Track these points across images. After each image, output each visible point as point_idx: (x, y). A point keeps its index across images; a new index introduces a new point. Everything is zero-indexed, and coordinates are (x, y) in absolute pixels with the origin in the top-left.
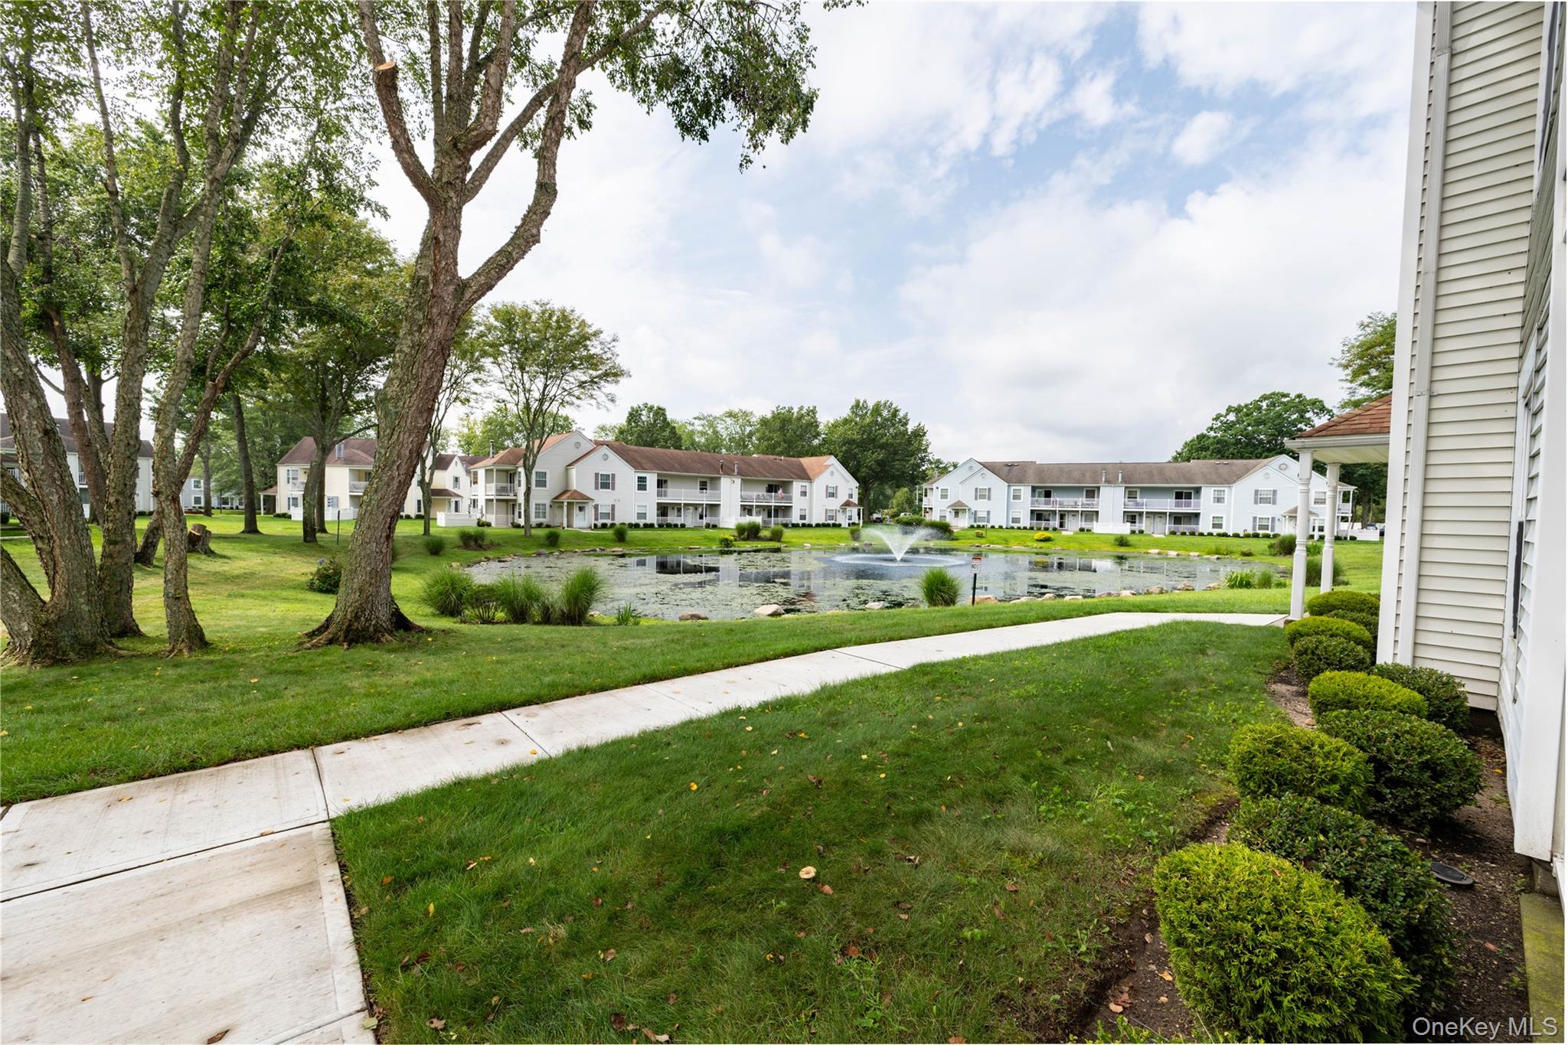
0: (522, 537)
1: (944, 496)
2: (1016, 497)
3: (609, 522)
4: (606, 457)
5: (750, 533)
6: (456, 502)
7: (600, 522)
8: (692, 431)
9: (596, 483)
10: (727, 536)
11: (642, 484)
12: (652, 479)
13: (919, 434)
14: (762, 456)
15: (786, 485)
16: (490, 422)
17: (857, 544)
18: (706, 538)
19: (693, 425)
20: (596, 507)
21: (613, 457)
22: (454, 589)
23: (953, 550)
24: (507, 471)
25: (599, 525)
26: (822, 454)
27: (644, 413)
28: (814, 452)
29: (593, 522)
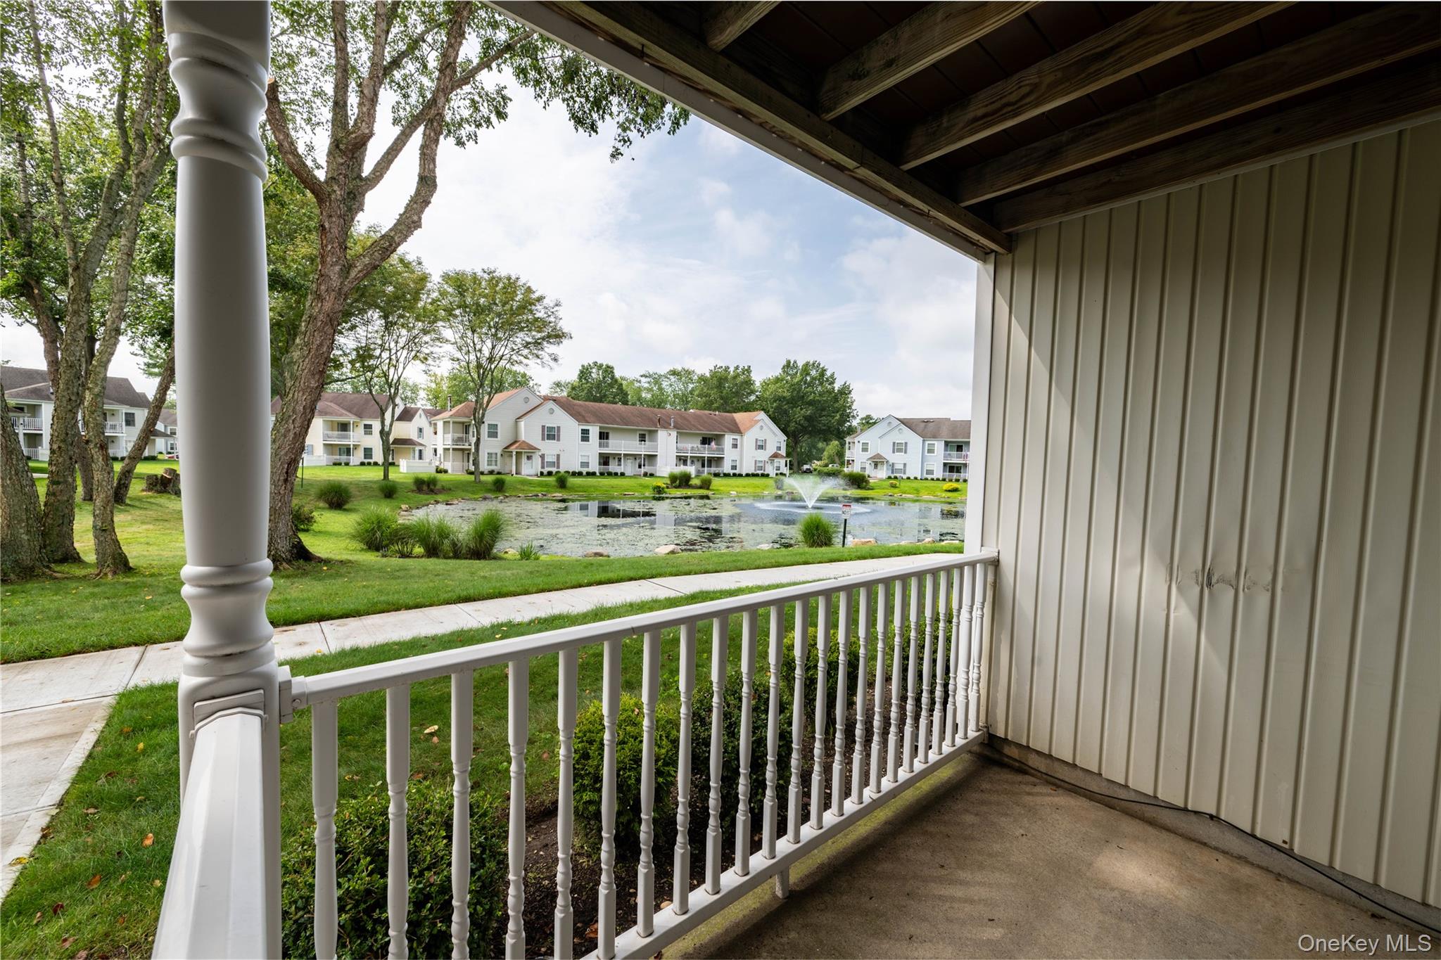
0: (471, 482)
1: (865, 450)
2: (930, 451)
3: (554, 470)
4: (552, 412)
5: (682, 481)
6: (420, 451)
7: (546, 471)
8: (639, 388)
9: (543, 435)
10: (659, 484)
11: (585, 436)
12: (594, 431)
13: (845, 391)
14: (698, 412)
15: (718, 438)
16: (454, 378)
17: (780, 492)
18: (641, 485)
19: (640, 382)
20: (542, 457)
21: (559, 411)
22: (379, 527)
23: (868, 499)
24: (463, 423)
25: (545, 473)
26: (755, 409)
27: (594, 370)
28: (748, 408)
29: (540, 470)
